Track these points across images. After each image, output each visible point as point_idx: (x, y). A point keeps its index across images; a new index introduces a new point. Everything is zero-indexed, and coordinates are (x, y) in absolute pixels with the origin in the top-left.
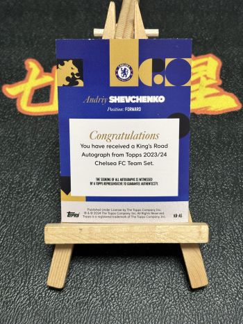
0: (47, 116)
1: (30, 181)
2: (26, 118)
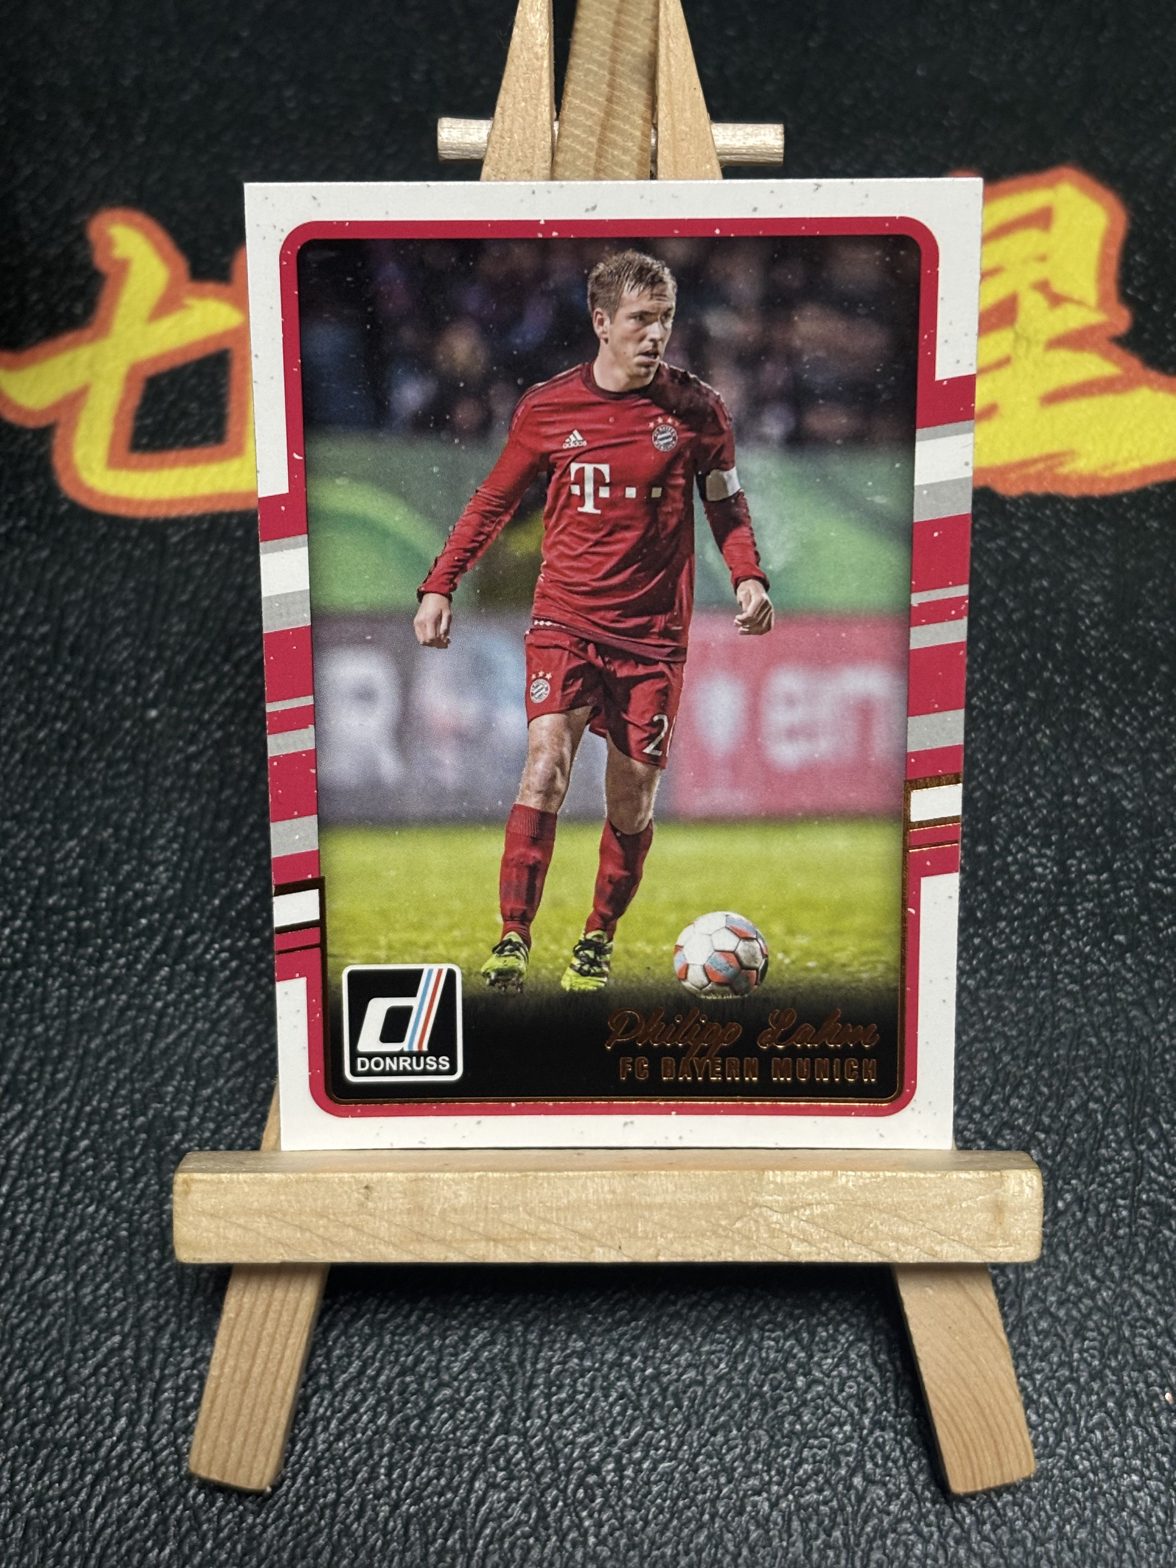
0: (216, 518)
2: (103, 530)
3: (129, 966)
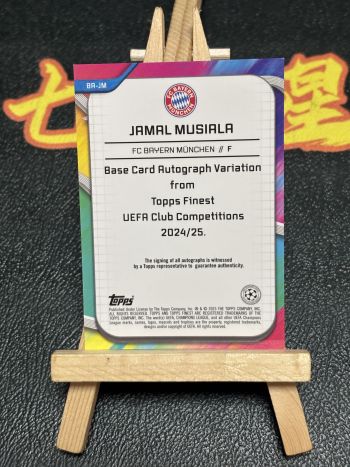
0: (69, 150)
1: (38, 253)
2: (36, 152)
3: (34, 280)
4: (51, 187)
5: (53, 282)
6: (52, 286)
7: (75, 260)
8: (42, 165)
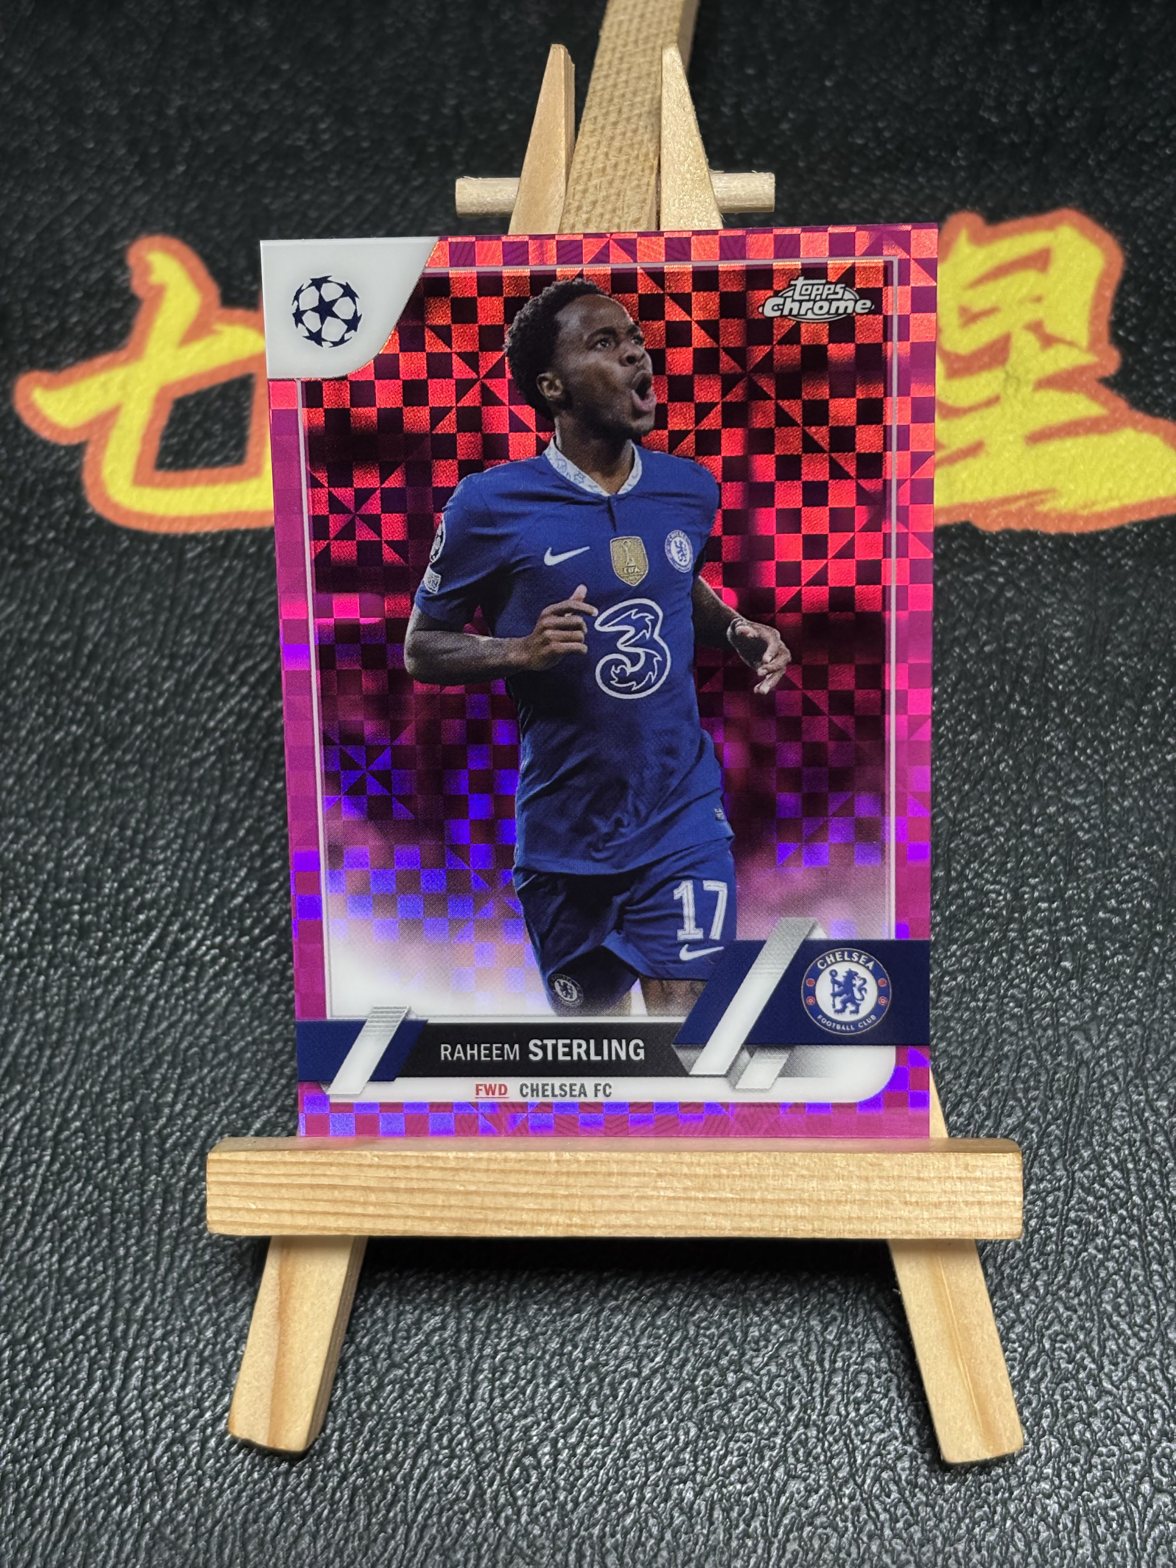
0: (230, 536)
1: (137, 873)
2: (126, 544)
3: (127, 958)
4: (173, 657)
5: (188, 966)
6: (185, 978)
7: (259, 893)
8: (144, 588)
